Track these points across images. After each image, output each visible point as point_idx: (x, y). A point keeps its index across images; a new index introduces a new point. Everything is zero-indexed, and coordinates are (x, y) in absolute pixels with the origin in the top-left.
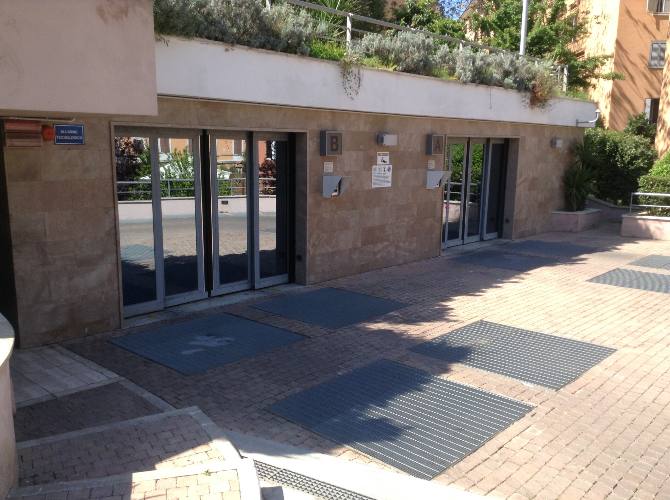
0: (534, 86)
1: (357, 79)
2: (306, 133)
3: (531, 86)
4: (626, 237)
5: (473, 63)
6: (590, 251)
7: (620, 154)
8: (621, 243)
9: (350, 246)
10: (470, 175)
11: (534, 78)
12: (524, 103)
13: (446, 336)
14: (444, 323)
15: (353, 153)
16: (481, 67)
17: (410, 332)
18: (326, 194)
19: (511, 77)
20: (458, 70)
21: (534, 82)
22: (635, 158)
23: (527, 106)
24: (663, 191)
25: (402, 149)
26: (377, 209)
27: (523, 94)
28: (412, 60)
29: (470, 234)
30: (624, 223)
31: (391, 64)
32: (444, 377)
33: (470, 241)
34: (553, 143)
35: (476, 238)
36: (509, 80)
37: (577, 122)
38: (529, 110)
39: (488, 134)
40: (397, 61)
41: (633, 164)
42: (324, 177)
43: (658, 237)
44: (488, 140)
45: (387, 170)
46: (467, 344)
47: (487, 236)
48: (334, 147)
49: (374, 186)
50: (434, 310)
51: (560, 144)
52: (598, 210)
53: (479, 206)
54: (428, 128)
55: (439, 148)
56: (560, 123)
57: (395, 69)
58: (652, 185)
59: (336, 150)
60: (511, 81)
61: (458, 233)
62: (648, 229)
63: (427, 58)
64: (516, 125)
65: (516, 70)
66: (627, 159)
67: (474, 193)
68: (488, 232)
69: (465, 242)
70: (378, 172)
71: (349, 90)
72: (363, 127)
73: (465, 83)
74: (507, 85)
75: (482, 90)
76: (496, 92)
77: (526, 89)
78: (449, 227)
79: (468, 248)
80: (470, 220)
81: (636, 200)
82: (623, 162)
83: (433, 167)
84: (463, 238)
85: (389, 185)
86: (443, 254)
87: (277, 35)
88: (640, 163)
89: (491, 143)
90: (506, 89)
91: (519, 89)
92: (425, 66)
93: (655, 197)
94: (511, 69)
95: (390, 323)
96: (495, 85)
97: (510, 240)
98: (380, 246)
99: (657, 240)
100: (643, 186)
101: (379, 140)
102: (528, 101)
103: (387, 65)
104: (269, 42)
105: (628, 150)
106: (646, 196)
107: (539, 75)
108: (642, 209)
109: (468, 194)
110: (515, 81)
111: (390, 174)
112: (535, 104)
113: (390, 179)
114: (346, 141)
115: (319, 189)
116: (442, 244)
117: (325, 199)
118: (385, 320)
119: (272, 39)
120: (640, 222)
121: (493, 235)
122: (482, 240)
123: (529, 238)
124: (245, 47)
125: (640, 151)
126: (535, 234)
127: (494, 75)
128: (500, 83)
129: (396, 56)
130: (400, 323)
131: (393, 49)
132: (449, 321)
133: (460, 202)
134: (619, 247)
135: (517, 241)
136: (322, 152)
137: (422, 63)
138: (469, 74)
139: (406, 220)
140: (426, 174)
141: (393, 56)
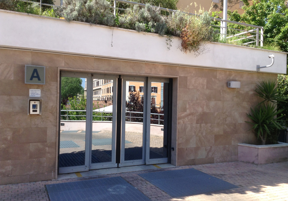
23: (172, 48)
37: (258, 67)
51: (235, 84)
74: (138, 27)
90: (139, 31)
91: (159, 33)
110: (153, 26)
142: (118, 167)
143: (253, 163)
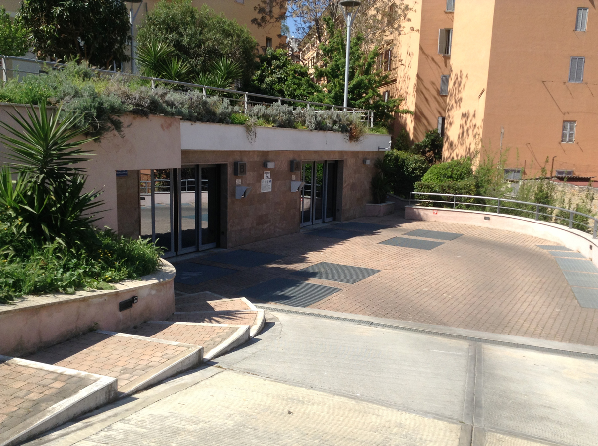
0: (351, 129)
1: (254, 133)
2: (227, 164)
3: (349, 129)
4: (407, 219)
5: (316, 119)
6: (384, 228)
7: (406, 167)
8: (402, 223)
9: (250, 226)
10: (315, 179)
11: (351, 124)
12: (345, 140)
13: (307, 268)
14: (305, 263)
15: (251, 173)
16: (320, 121)
17: (289, 268)
18: (237, 197)
19: (337, 124)
20: (307, 123)
21: (351, 126)
22: (415, 169)
23: (348, 141)
24: (428, 192)
25: (277, 170)
26: (264, 204)
27: (345, 134)
28: (282, 120)
29: (316, 219)
30: (406, 211)
31: (271, 123)
32: (306, 282)
33: (316, 223)
34: (364, 161)
35: (320, 221)
36: (336, 127)
37: (379, 148)
38: (348, 143)
39: (325, 158)
40: (274, 122)
41: (414, 173)
42: (236, 188)
43: (425, 219)
44: (326, 161)
45: (269, 181)
46: (316, 271)
47: (327, 220)
48: (242, 170)
49: (262, 192)
50: (299, 258)
51: (368, 162)
52: (393, 202)
53: (322, 199)
54: (291, 157)
55: (297, 169)
56: (367, 149)
57: (273, 126)
58: (422, 188)
59: (243, 172)
60: (337, 128)
61: (309, 218)
62: (419, 214)
63: (290, 118)
64: (341, 152)
65: (340, 120)
66: (410, 170)
67: (318, 191)
68: (327, 217)
69: (313, 223)
70: (264, 183)
71: (250, 140)
72: (256, 159)
73: (311, 130)
74: (335, 129)
75: (321, 133)
76: (329, 134)
77: (347, 131)
78: (304, 214)
79: (315, 227)
80: (316, 209)
81: (413, 196)
82: (408, 172)
83: (294, 179)
84: (312, 221)
85: (271, 190)
86: (301, 231)
87: (214, 114)
88: (418, 173)
89: (327, 162)
90: (335, 132)
91: (342, 132)
92: (289, 123)
93: (423, 195)
94: (337, 120)
95: (278, 264)
96: (328, 130)
97: (339, 222)
98: (266, 226)
99: (425, 221)
100: (417, 188)
101: (265, 165)
102: (348, 138)
103: (269, 123)
104: (211, 118)
105: (411, 164)
106: (418, 194)
107: (354, 122)
108: (417, 202)
109: (315, 191)
110: (340, 127)
111: (271, 184)
112: (352, 140)
113: (271, 187)
114: (248, 167)
115: (234, 195)
116: (300, 225)
117: (237, 199)
118: (275, 263)
119: (213, 117)
120: (415, 210)
121: (330, 219)
122: (323, 222)
123: (352, 221)
124: (200, 122)
125: (418, 164)
126: (355, 218)
127: (328, 124)
128: (331, 128)
129: (273, 119)
130: (283, 264)
131: (272, 115)
132: (307, 262)
133: (310, 197)
134: (401, 225)
135: (344, 222)
136: (235, 173)
137: (287, 122)
138: (313, 125)
139: (280, 210)
140: (291, 183)
141: (272, 119)
142: (312, 225)
143: (377, 216)
